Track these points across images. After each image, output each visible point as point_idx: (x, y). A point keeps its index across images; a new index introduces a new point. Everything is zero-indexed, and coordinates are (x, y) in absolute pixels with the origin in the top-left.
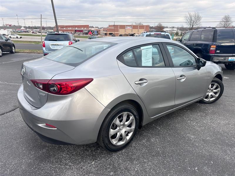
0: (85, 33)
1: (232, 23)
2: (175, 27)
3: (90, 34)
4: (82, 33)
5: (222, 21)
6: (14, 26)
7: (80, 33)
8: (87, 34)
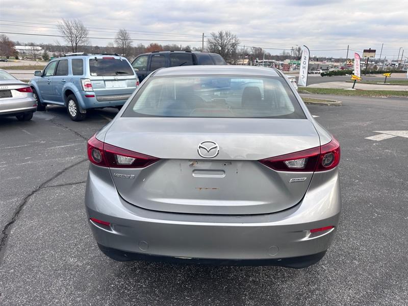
1: (132, 42)
2: (35, 44)
5: (117, 37)
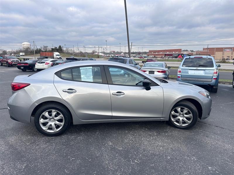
0: (174, 57)
3: (180, 58)
4: (171, 57)
6: (118, 52)
7: (169, 57)
8: (177, 58)
